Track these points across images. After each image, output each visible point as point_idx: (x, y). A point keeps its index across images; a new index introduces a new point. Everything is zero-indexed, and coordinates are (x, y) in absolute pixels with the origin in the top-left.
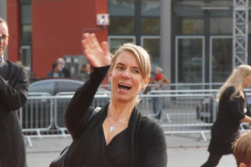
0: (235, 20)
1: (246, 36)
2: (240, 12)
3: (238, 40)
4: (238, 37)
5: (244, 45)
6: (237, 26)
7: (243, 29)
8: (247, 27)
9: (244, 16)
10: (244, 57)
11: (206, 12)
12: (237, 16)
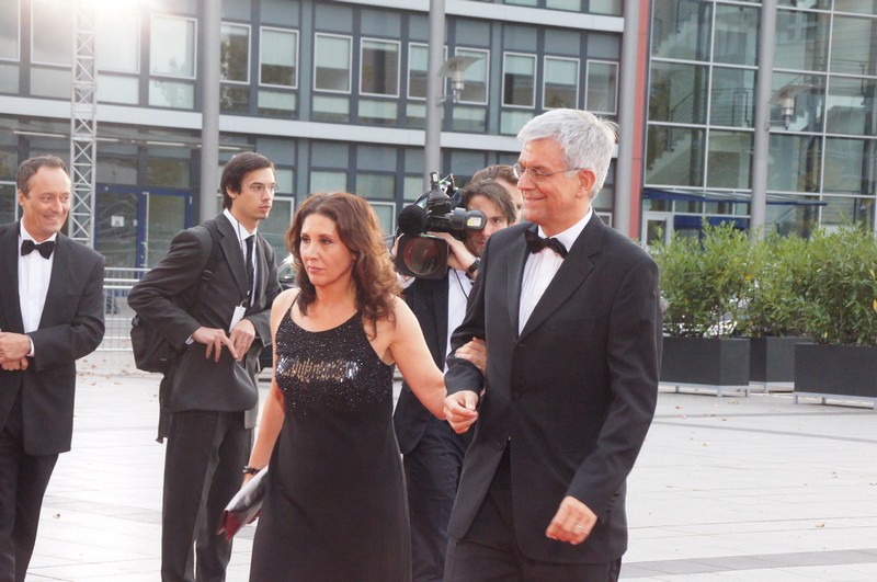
0: (73, 159)
1: (93, 187)
2: (83, 144)
3: (77, 192)
4: (77, 187)
5: (88, 201)
6: (77, 167)
7: (87, 174)
8: (94, 170)
9: (89, 152)
10: (89, 223)
11: (21, 137)
12: (77, 151)
